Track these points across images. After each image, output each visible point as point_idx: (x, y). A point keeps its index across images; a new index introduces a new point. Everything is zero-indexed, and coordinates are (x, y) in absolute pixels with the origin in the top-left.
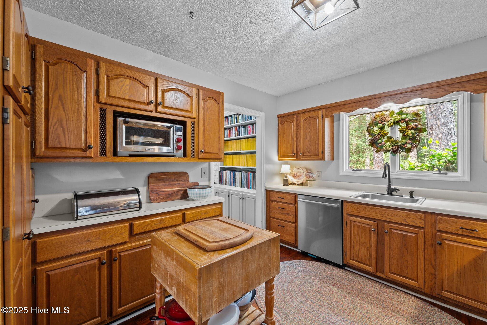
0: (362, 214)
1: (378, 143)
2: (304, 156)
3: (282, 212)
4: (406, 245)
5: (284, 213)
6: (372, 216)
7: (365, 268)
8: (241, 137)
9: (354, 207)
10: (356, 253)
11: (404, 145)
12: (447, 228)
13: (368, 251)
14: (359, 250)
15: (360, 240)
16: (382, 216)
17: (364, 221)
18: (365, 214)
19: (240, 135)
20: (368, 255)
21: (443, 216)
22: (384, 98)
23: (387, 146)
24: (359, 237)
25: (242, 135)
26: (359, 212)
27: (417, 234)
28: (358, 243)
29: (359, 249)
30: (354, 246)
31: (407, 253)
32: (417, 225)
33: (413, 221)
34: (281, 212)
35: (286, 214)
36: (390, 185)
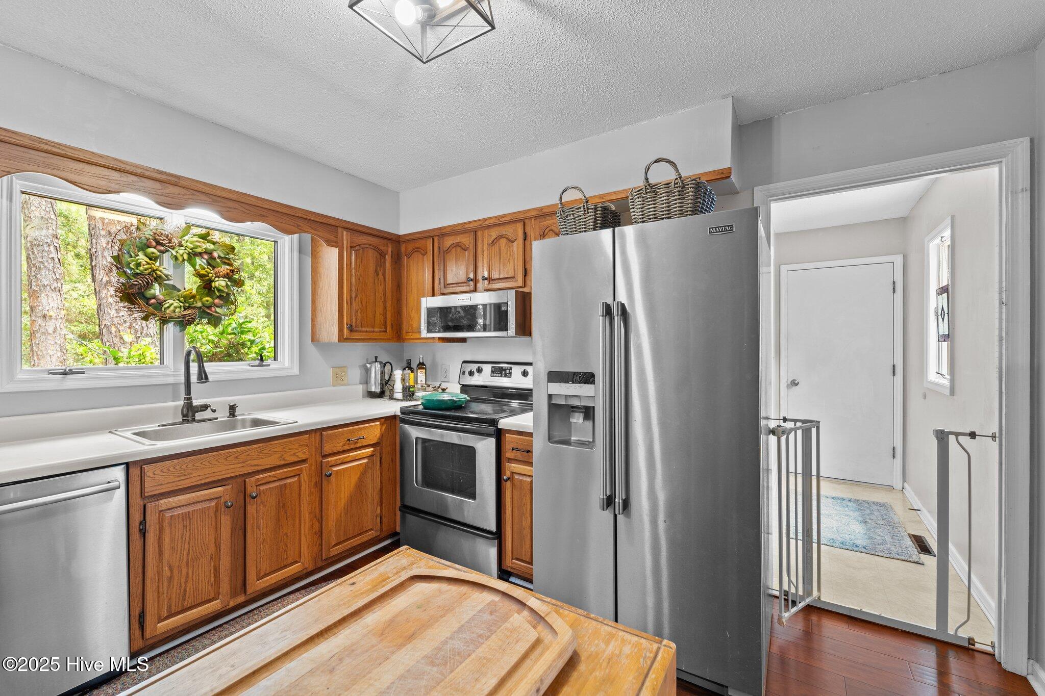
0: (194, 480)
1: (148, 296)
4: (284, 505)
6: (219, 474)
7: (204, 613)
9: (171, 469)
10: (178, 591)
11: (209, 307)
12: (335, 446)
13: (212, 564)
14: (187, 577)
15: (189, 551)
16: (241, 465)
17: (202, 495)
18: (201, 477)
20: (212, 575)
21: (329, 431)
22: (197, 193)
23: (176, 307)
24: (187, 544)
26: (187, 477)
27: (299, 475)
28: (185, 560)
29: (188, 573)
30: (170, 579)
31: (287, 519)
32: (287, 462)
33: (294, 454)
36: (190, 399)
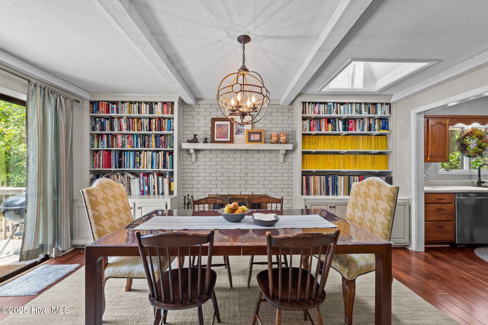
2: (432, 158)
3: (440, 213)
5: (441, 214)
8: (337, 132)
19: (335, 130)
25: (339, 131)
34: (438, 213)
35: (444, 214)
